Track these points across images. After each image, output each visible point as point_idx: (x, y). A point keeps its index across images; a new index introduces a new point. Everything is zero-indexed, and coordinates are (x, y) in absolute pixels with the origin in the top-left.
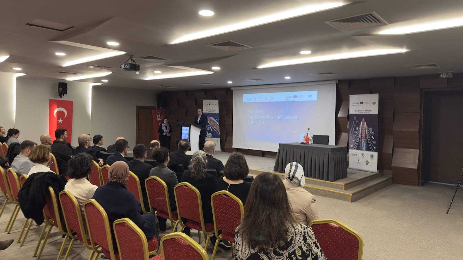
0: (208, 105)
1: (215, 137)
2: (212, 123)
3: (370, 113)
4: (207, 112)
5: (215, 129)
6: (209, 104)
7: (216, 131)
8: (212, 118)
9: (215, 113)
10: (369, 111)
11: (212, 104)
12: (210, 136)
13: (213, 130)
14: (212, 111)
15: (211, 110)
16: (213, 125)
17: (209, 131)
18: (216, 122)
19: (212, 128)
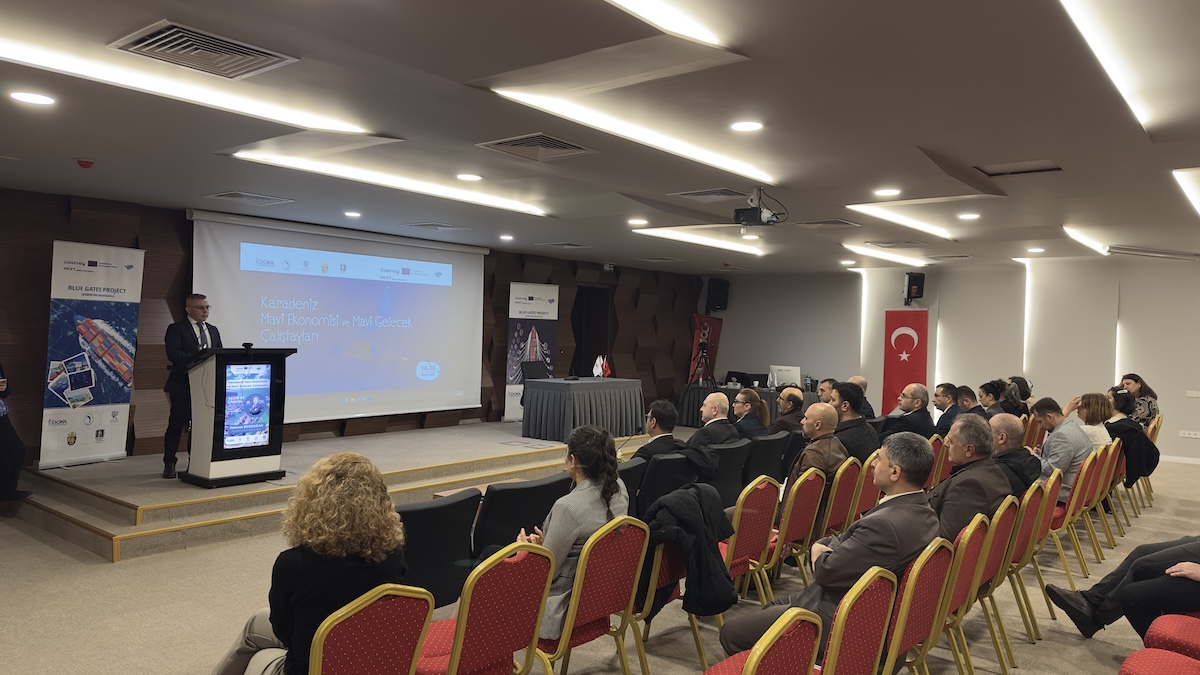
0: (87, 267)
1: (107, 403)
2: (96, 343)
3: (545, 317)
4: (77, 296)
5: (108, 367)
6: (93, 264)
7: (113, 378)
8: (100, 324)
9: (120, 305)
10: (544, 313)
11: (108, 265)
12: (83, 400)
13: (99, 371)
14: (102, 293)
15: (97, 289)
16: (101, 353)
17: (79, 381)
18: (116, 341)
19: (97, 365)
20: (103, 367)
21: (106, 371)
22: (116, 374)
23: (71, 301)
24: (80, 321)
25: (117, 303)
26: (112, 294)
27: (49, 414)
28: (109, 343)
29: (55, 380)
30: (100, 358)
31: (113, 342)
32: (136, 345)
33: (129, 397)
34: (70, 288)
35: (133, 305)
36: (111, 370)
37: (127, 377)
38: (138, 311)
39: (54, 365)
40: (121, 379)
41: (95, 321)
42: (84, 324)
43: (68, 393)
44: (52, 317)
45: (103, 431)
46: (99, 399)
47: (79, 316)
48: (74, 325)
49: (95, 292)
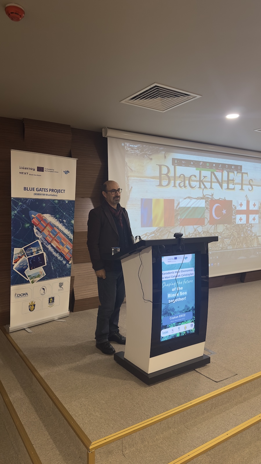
0: (36, 172)
1: (55, 277)
2: (46, 232)
4: (31, 195)
5: (55, 250)
6: (40, 169)
7: (59, 258)
8: (48, 217)
11: (51, 171)
12: (39, 276)
13: (49, 254)
14: (49, 193)
15: (45, 190)
16: (50, 239)
17: (35, 262)
18: (60, 230)
19: (47, 249)
20: (52, 250)
21: (54, 253)
22: (61, 255)
23: (26, 199)
24: (34, 215)
25: (59, 201)
26: (56, 194)
27: (14, 289)
28: (56, 232)
29: (18, 262)
30: (50, 244)
31: (58, 231)
32: (73, 232)
33: (70, 272)
34: (25, 189)
35: (70, 202)
36: (57, 252)
37: (68, 256)
38: (74, 206)
39: (17, 251)
40: (65, 259)
41: (45, 215)
42: (37, 218)
43: (28, 272)
44: (13, 213)
45: (53, 298)
46: (50, 275)
47: (33, 212)
48: (29, 219)
49: (43, 192)
